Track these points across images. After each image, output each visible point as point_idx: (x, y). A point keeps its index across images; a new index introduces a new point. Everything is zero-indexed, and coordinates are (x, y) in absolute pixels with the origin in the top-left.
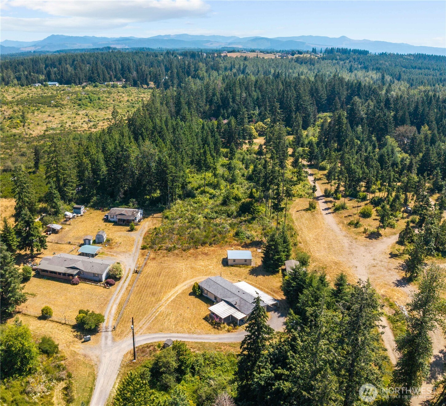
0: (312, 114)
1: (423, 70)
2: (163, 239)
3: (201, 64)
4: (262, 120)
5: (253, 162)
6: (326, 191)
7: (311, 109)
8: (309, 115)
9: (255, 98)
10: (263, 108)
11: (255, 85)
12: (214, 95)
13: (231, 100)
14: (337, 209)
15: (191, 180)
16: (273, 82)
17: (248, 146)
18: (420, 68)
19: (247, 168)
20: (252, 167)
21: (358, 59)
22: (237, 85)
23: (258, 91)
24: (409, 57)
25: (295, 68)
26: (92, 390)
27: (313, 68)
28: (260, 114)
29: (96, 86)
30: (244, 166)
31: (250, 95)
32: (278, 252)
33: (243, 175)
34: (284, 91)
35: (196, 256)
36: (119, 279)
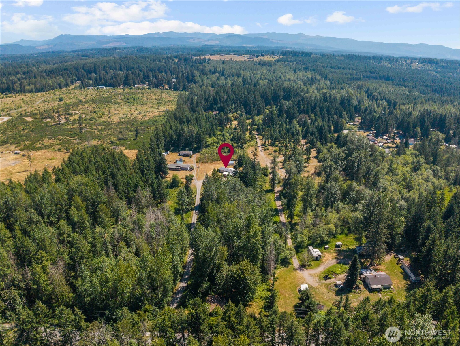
0: (262, 108)
1: (345, 70)
2: (203, 160)
3: (196, 72)
4: (236, 112)
5: (232, 133)
6: (262, 144)
7: (262, 105)
8: (261, 108)
9: (232, 99)
10: (236, 105)
11: (232, 90)
12: (209, 97)
13: (219, 100)
14: (265, 150)
15: (209, 140)
16: (241, 89)
17: (229, 125)
18: (343, 69)
19: (230, 135)
20: (232, 135)
21: (303, 61)
22: (222, 92)
23: (233, 95)
24: (340, 58)
25: (258, 70)
26: (196, 189)
27: (270, 69)
28: (235, 108)
29: (131, 89)
30: (228, 135)
31: (229, 96)
32: (242, 160)
33: (229, 139)
34: (247, 95)
35: (216, 164)
36: (193, 169)
